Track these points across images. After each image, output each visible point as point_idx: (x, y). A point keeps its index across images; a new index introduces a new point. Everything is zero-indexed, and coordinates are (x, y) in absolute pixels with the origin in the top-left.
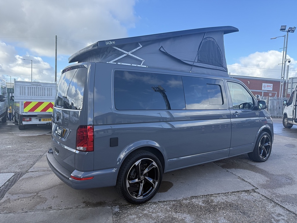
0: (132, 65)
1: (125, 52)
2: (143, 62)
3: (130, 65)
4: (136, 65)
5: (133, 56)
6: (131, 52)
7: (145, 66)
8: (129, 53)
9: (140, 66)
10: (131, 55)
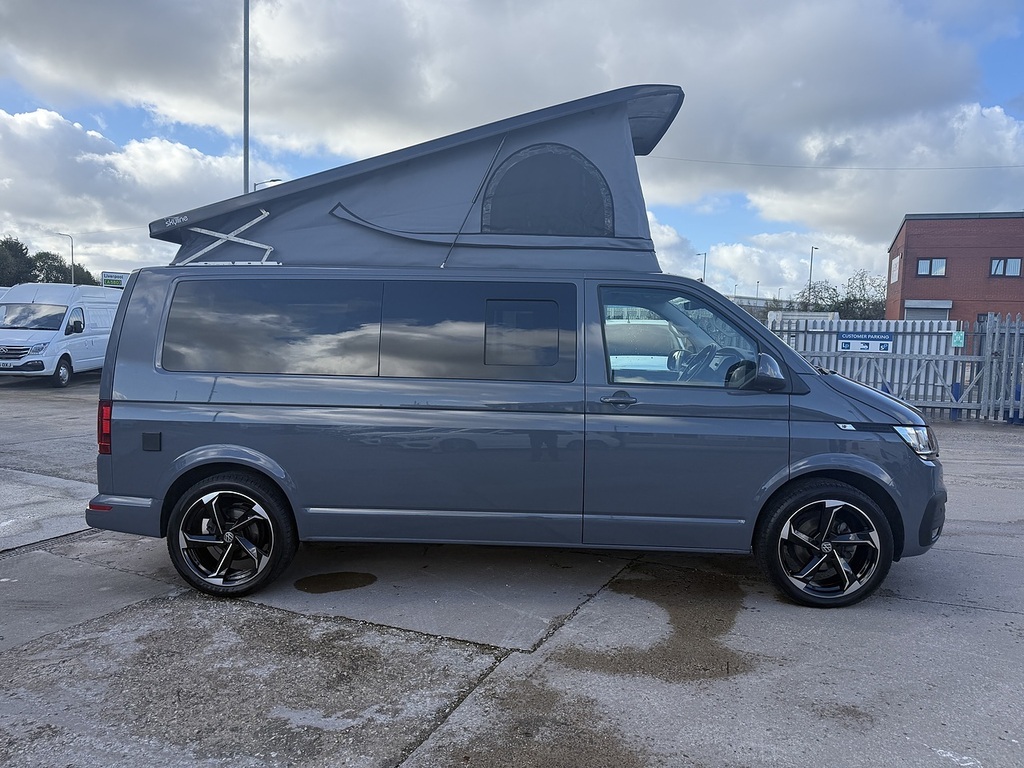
0: (237, 263)
1: (217, 235)
2: (268, 253)
3: (231, 263)
4: (246, 263)
5: (241, 241)
6: (236, 232)
7: (275, 263)
8: (232, 237)
9: (259, 263)
10: (236, 240)
